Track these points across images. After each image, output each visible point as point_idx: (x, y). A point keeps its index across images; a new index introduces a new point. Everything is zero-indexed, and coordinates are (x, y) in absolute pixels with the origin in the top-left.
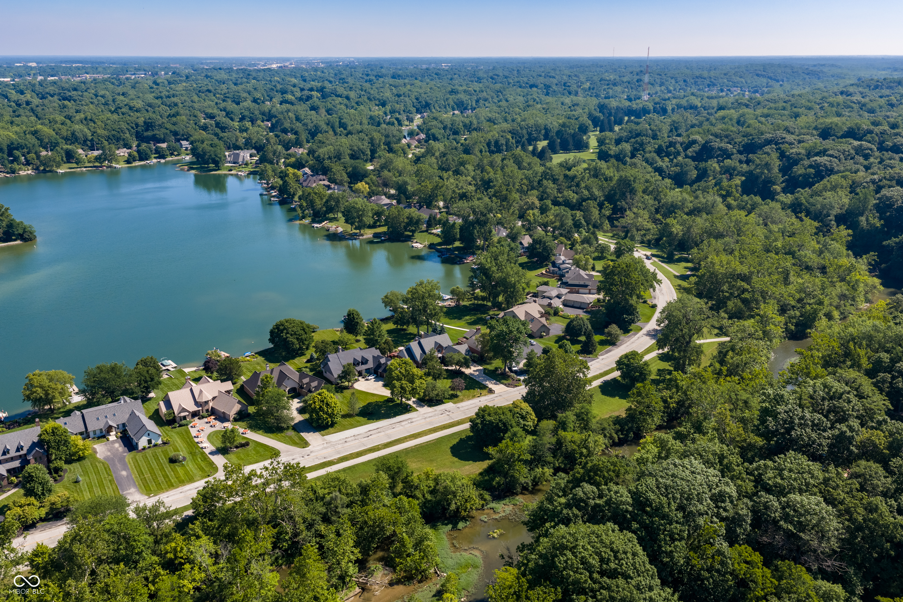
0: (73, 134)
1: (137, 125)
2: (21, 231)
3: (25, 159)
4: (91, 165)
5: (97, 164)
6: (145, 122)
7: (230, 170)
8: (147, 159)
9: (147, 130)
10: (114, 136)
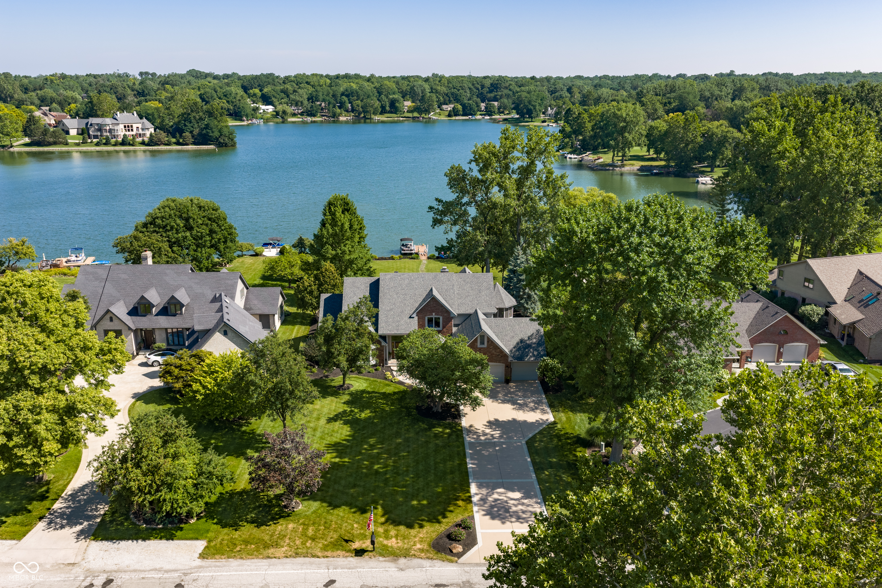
0: (412, 88)
1: (483, 87)
2: (216, 134)
3: (352, 106)
4: (410, 115)
5: (416, 114)
6: (491, 84)
7: (544, 122)
8: (471, 115)
9: (491, 91)
10: (452, 94)
